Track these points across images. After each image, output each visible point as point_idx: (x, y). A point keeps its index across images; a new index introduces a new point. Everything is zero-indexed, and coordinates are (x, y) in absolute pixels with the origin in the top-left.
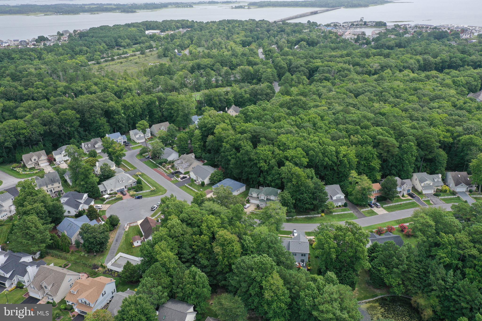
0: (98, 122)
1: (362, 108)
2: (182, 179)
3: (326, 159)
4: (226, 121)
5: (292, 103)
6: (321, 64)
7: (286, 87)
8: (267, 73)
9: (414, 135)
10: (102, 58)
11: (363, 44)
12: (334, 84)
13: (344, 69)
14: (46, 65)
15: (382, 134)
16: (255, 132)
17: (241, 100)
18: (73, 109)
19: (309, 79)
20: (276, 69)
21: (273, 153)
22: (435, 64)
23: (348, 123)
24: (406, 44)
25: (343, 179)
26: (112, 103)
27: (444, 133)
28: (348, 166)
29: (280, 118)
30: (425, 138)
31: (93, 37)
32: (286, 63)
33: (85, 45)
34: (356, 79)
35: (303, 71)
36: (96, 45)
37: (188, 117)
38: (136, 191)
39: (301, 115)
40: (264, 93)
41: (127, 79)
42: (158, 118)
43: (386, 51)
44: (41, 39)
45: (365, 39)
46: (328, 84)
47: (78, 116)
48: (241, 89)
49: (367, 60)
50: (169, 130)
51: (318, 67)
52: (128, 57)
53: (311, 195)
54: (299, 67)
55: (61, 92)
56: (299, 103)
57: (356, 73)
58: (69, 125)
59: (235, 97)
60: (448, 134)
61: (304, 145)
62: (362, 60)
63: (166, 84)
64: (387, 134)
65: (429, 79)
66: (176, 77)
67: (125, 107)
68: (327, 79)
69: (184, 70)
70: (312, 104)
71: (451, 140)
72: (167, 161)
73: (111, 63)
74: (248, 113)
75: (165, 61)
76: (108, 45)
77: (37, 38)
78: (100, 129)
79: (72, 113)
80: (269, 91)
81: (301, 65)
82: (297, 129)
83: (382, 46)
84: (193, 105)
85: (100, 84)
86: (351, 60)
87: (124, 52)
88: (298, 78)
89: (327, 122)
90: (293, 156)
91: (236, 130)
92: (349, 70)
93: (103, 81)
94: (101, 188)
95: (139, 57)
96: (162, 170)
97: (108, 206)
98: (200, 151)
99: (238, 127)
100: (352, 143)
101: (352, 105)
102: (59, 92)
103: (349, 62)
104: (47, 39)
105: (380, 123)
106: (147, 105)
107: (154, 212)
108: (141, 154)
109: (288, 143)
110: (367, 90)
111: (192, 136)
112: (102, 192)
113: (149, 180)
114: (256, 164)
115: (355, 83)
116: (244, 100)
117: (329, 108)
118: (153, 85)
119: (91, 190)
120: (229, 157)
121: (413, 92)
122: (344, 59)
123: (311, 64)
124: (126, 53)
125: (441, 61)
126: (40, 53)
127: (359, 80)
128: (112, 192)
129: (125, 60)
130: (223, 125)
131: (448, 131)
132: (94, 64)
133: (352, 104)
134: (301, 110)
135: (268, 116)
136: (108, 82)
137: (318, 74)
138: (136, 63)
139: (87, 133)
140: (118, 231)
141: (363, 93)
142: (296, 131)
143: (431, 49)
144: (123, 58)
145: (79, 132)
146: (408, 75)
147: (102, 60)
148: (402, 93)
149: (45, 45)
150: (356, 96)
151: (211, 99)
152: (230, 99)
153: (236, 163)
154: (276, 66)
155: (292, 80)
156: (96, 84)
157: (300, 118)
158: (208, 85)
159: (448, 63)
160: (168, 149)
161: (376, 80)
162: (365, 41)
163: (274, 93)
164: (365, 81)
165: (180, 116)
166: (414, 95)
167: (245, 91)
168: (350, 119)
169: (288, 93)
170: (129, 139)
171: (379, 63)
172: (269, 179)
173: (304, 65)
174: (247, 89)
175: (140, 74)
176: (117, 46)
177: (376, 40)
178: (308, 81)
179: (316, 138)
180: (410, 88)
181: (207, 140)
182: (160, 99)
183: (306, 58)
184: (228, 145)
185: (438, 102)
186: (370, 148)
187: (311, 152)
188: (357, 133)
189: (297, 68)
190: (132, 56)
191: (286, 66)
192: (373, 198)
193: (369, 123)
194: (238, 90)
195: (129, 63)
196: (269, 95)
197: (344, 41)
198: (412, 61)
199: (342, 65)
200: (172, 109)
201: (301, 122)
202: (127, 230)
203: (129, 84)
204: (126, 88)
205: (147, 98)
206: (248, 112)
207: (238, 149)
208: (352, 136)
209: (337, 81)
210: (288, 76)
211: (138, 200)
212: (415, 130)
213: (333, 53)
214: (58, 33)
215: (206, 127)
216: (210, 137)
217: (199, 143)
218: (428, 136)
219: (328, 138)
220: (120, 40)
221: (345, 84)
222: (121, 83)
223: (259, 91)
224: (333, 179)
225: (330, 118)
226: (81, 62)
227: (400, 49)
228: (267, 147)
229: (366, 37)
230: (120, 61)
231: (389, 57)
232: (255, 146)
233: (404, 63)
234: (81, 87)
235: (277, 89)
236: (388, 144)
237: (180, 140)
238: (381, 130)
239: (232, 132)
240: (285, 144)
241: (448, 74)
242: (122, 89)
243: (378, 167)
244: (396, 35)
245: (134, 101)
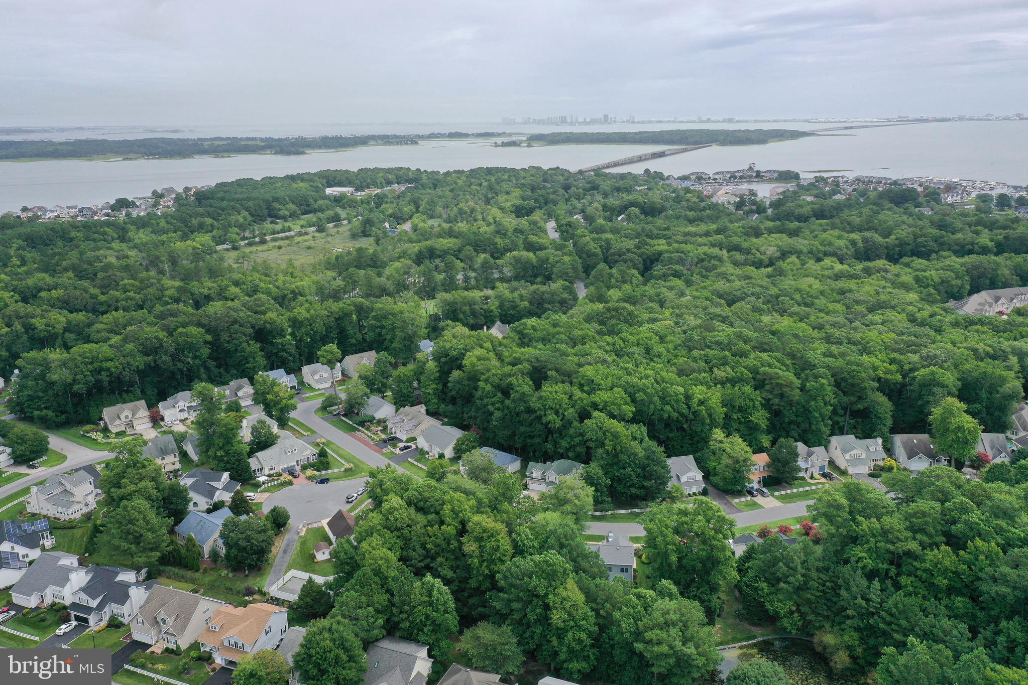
0: (243, 351)
1: (738, 323)
2: (402, 450)
3: (668, 408)
4: (485, 345)
5: (608, 315)
6: (666, 247)
7: (598, 288)
8: (564, 264)
9: (828, 367)
10: (244, 239)
11: (752, 212)
12: (689, 283)
13: (711, 257)
14: (136, 250)
15: (770, 365)
16: (538, 361)
17: (512, 312)
18: (199, 325)
19: (643, 275)
20: (580, 258)
21: (570, 397)
22: (887, 248)
23: (709, 347)
24: (835, 213)
25: (700, 445)
26: (271, 315)
27: (885, 364)
28: (708, 421)
29: (584, 338)
30: (848, 372)
31: (223, 199)
32: (600, 247)
33: (209, 215)
34: (732, 275)
35: (631, 260)
36: (229, 215)
37: (412, 342)
38: (318, 470)
39: (624, 335)
40: (557, 298)
41: (295, 275)
42: (355, 345)
43: (795, 225)
44: (122, 204)
45: (754, 203)
46: (678, 283)
47: (209, 338)
48: (512, 292)
49: (754, 240)
50: (378, 362)
51: (660, 254)
52: (293, 237)
53: (639, 470)
54: (624, 254)
55: (171, 298)
56: (621, 314)
57: (734, 264)
58: (191, 355)
59: (501, 306)
60: (894, 367)
61: (627, 383)
62: (745, 240)
63: (369, 285)
64: (779, 365)
65: (870, 275)
66: (388, 271)
67: (295, 323)
68: (677, 275)
69: (403, 260)
70: (646, 316)
71: (899, 377)
72: (374, 418)
73: (260, 248)
74: (526, 331)
75: (367, 244)
76: (251, 215)
77: (113, 202)
78: (248, 363)
79: (199, 333)
80: (565, 295)
81: (629, 251)
82: (615, 358)
83: (789, 216)
84: (423, 321)
85: (244, 283)
86: (724, 240)
87: (284, 227)
88: (622, 273)
89: (670, 346)
90: (606, 402)
91: (503, 360)
92: (720, 260)
93: (250, 279)
94: (253, 463)
95: (314, 237)
96: (364, 435)
97: (266, 495)
98: (435, 401)
99: (506, 354)
100: (716, 382)
101: (720, 319)
102: (167, 299)
103: (720, 244)
104: (132, 205)
105: (766, 347)
106: (337, 320)
107: (351, 505)
108: (324, 408)
109: (598, 379)
110: (749, 293)
111: (421, 373)
112: (254, 471)
113: (341, 452)
114: (539, 418)
115: (729, 281)
116: (519, 312)
117: (676, 323)
118: (345, 286)
119: (234, 466)
120: (491, 408)
121: (838, 297)
122: (710, 239)
123: (648, 247)
124: (290, 230)
125: (896, 242)
126: (123, 229)
127: (737, 276)
128: (272, 472)
129: (287, 242)
130: (478, 352)
131: (892, 361)
132: (227, 250)
133: (719, 316)
134: (623, 326)
135: (563, 336)
136: (260, 280)
137: (660, 267)
138: (309, 248)
139: (222, 370)
140: (287, 537)
141: (743, 299)
142: (614, 361)
143: (880, 221)
144: (282, 239)
145: (207, 369)
146: (832, 268)
147: (243, 243)
148: (817, 298)
149: (128, 214)
150: (730, 304)
151: (456, 310)
152: (492, 311)
153: (503, 419)
154: (581, 251)
155: (611, 276)
156: (237, 284)
157: (621, 338)
158: (450, 285)
159: (910, 247)
160: (374, 399)
161: (769, 276)
162: (754, 207)
163: (575, 299)
164: (749, 278)
165: (398, 339)
166: (838, 302)
167: (521, 297)
168: (713, 340)
169: (601, 298)
170: (301, 383)
171: (778, 246)
172: (564, 444)
173: (635, 250)
174: (524, 292)
175: (317, 267)
176: (270, 216)
177: (776, 205)
178: (640, 278)
179: (649, 372)
180: (832, 290)
181: (450, 379)
182: (360, 309)
183: (638, 235)
184: (489, 386)
185: (883, 314)
186: (748, 389)
187: (640, 396)
188: (725, 364)
189: (620, 256)
190: (300, 234)
191: (599, 251)
192: (754, 479)
193: (747, 347)
194: (507, 294)
195: (295, 249)
196: (565, 302)
197: (714, 207)
198: (841, 243)
199: (706, 249)
200: (383, 327)
201: (622, 345)
202: (302, 534)
203: (299, 284)
204: (293, 292)
205: (335, 306)
206: (525, 329)
207: (506, 391)
208: (715, 369)
209: (696, 278)
210: (602, 270)
211: (322, 485)
212: (832, 359)
213: (691, 229)
214: (155, 193)
215: (447, 355)
216: (456, 374)
217: (434, 386)
218: (855, 368)
219: (673, 372)
220: (276, 205)
221: (709, 283)
222: (284, 282)
223: (547, 296)
224: (682, 447)
225: (678, 339)
226: (203, 245)
227: (821, 221)
228: (559, 387)
229: (758, 199)
230: (277, 244)
231: (797, 236)
232: (538, 387)
233: (825, 245)
234: (209, 289)
235: (582, 292)
236: (780, 381)
237: (399, 380)
238: (768, 358)
239: (495, 362)
240: (593, 381)
241: (907, 265)
242: (286, 292)
243: (763, 424)
244: (816, 196)
245: (312, 311)
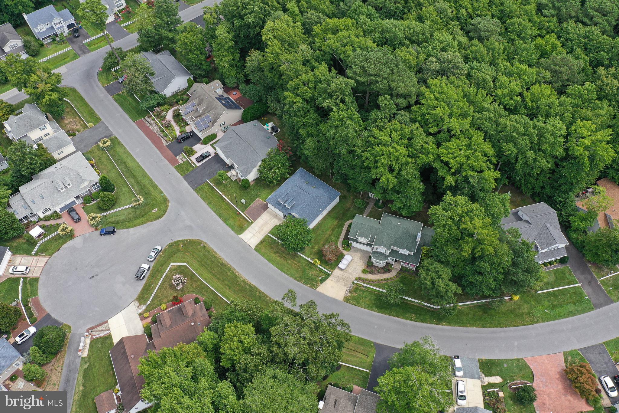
2: (199, 160)
38: (101, 209)
72: (165, 98)
94: (17, 208)
97: (43, 260)
107: (143, 283)
108: (108, 67)
111: (212, 38)
112: (23, 221)
113: (129, 162)
128: (48, 213)
140: (67, 359)
184: (299, 99)
202: (85, 355)
208: (602, 71)
215: (241, 18)
216: (255, 56)
